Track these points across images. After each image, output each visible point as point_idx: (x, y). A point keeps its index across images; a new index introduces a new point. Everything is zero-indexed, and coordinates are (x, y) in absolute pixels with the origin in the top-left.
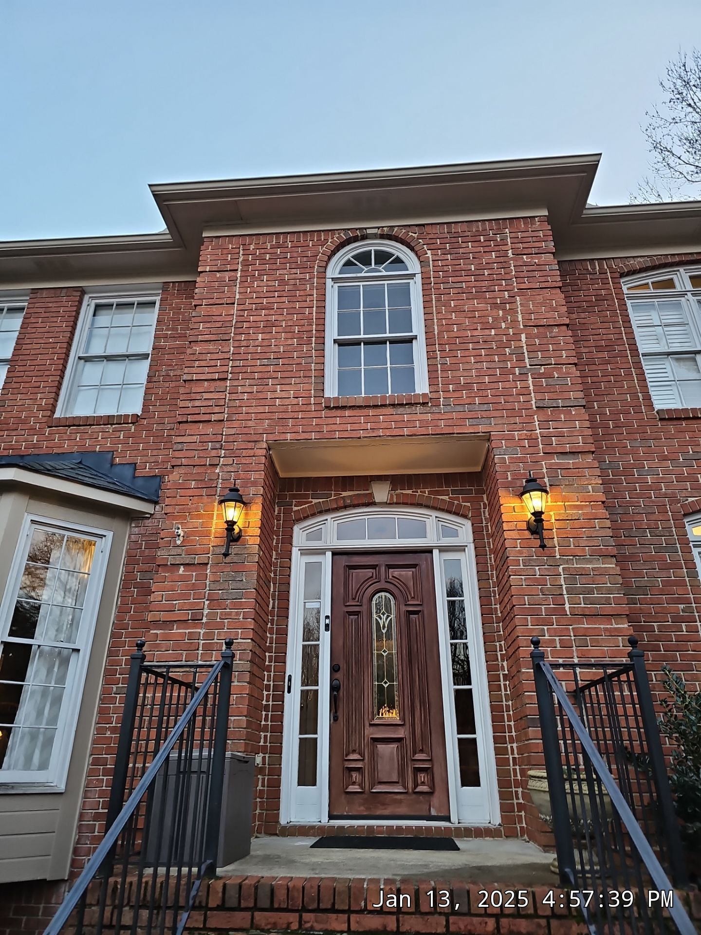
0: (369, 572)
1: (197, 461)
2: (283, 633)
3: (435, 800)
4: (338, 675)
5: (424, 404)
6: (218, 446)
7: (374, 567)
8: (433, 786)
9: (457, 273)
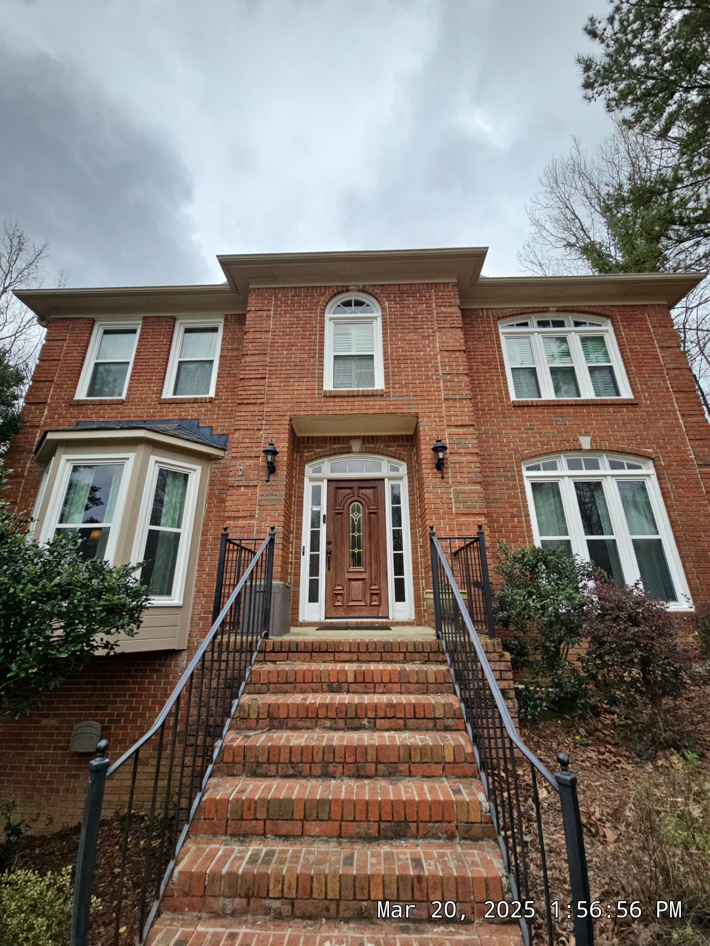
0: (348, 491)
1: (249, 427)
2: (300, 524)
3: (381, 609)
4: (330, 546)
5: (382, 396)
6: (261, 418)
7: (351, 488)
8: (380, 601)
9: (403, 316)
